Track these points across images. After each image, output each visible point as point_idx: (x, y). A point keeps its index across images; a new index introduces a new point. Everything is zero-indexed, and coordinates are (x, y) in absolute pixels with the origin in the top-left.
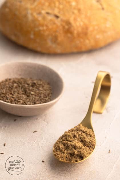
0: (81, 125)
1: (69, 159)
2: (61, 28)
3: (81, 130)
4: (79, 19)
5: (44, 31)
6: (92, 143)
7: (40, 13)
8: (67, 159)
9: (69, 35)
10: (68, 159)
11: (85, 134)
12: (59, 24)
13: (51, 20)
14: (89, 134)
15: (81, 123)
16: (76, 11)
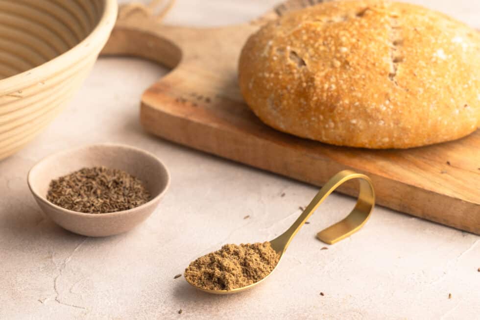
0: (269, 245)
1: (204, 282)
2: (296, 83)
3: (258, 249)
4: (333, 79)
5: (268, 80)
6: (259, 273)
7: (282, 50)
8: (200, 281)
9: (302, 100)
10: (202, 282)
11: (261, 257)
12: (296, 76)
13: (289, 66)
14: (268, 261)
15: (270, 242)
16: (338, 64)
